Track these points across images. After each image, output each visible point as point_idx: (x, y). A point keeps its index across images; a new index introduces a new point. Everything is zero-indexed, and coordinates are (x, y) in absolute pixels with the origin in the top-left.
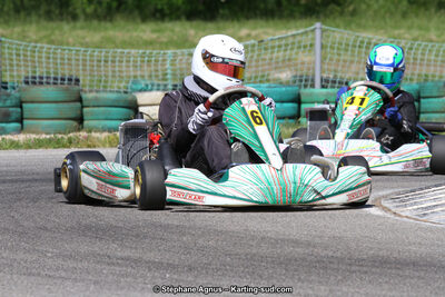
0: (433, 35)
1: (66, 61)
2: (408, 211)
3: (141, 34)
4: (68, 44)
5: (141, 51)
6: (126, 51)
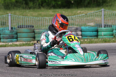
1: (28, 21)
3: (49, 13)
4: (28, 16)
6: (45, 18)
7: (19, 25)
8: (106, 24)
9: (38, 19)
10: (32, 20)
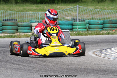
0: (106, 7)
2: (102, 55)
5: (32, 13)
8: (82, 19)
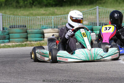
3: (41, 12)
6: (38, 17)
7: (11, 25)
9: (31, 18)
10: (24, 19)
